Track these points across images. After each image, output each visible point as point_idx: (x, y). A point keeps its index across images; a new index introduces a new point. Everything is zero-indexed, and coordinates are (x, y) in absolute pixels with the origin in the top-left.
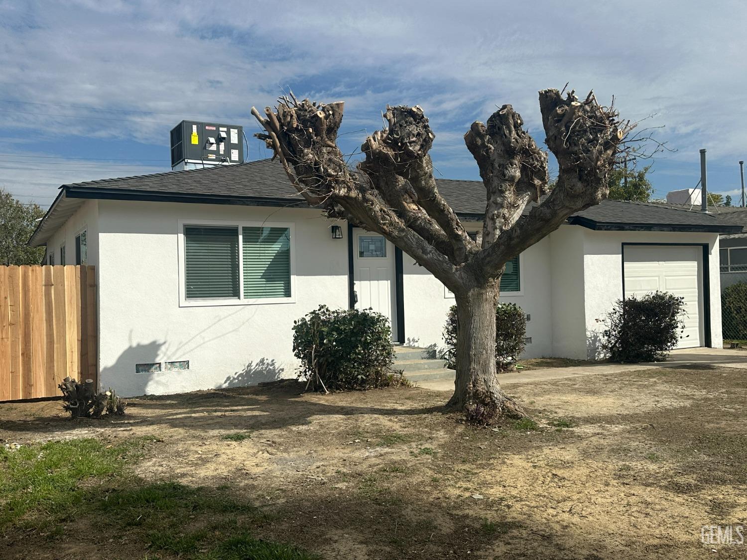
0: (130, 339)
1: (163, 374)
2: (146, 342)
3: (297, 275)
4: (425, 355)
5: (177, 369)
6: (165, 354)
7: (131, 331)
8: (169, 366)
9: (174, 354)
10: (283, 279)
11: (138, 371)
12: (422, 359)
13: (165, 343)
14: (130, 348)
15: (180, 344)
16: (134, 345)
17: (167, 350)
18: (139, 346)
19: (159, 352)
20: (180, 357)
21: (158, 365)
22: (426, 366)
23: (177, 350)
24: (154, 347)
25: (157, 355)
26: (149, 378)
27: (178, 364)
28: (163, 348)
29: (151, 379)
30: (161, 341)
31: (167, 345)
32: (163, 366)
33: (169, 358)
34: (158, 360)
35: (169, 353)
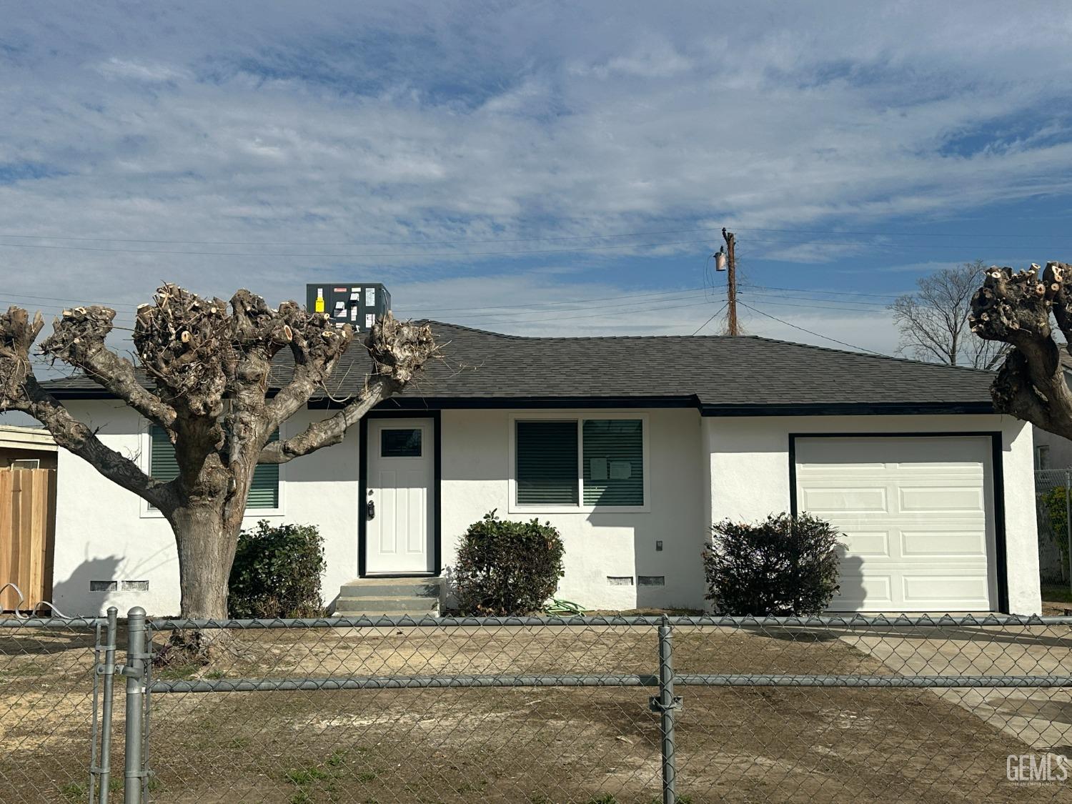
0: (86, 552)
1: (119, 595)
2: (103, 556)
3: (287, 481)
4: (422, 591)
5: (135, 590)
6: (123, 572)
7: (88, 544)
8: (127, 586)
9: (132, 572)
10: (271, 486)
11: (93, 589)
12: (418, 595)
13: (123, 559)
14: (86, 562)
15: (141, 560)
16: (91, 559)
17: (125, 566)
18: (95, 560)
19: (117, 569)
20: (140, 575)
21: (115, 584)
22: (403, 605)
23: (137, 567)
24: (112, 563)
25: (114, 573)
26: (105, 598)
27: (137, 584)
28: (121, 565)
29: (107, 600)
30: (120, 557)
31: (125, 561)
32: (120, 585)
33: (127, 576)
34: (114, 578)
35: (128, 571)
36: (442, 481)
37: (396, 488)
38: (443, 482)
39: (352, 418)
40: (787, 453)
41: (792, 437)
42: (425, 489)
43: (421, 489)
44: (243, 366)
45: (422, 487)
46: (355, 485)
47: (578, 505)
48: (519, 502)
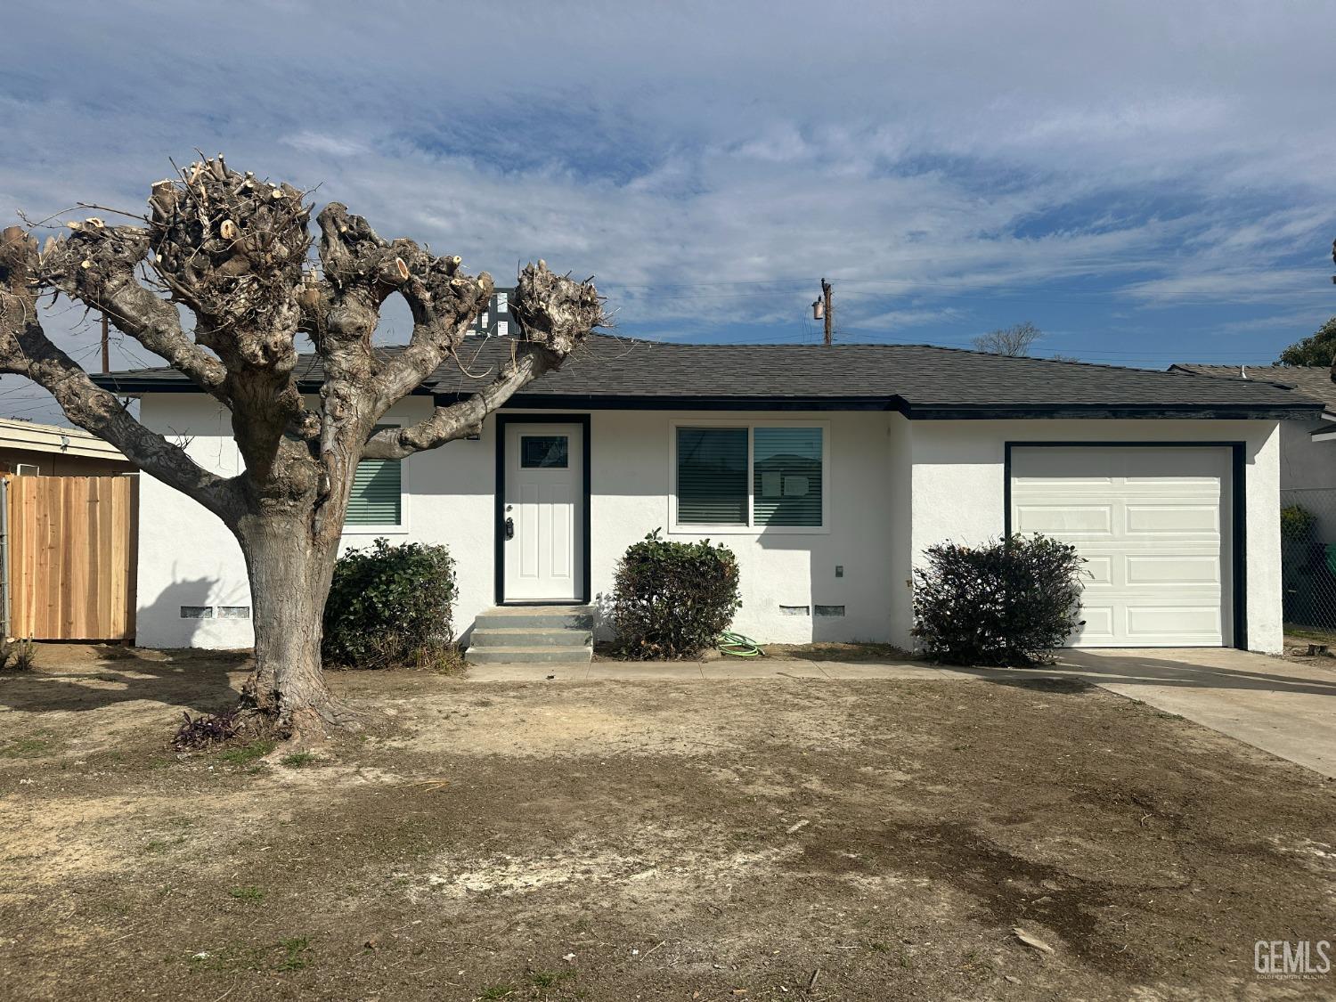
0: (174, 573)
1: (214, 622)
2: (194, 578)
3: (411, 493)
4: (572, 622)
5: (233, 617)
6: (217, 596)
7: (175, 563)
8: (224, 612)
9: (229, 596)
10: (393, 499)
11: (184, 616)
12: (566, 627)
13: (217, 581)
14: (174, 584)
15: (239, 582)
16: (179, 581)
17: (220, 590)
18: (184, 582)
19: (210, 593)
20: (236, 602)
21: (209, 610)
22: (551, 640)
23: (233, 591)
24: (204, 586)
25: (207, 597)
26: (196, 626)
27: (235, 611)
28: (215, 588)
29: (199, 628)
30: (213, 578)
31: (220, 583)
32: (216, 610)
33: (222, 601)
34: (208, 603)
35: (223, 595)
36: (592, 496)
37: (538, 503)
38: (593, 498)
39: (492, 401)
40: (1003, 465)
41: (1009, 446)
42: (572, 506)
43: (567, 506)
44: (337, 314)
45: (569, 503)
46: (490, 500)
47: (748, 525)
48: (680, 521)
